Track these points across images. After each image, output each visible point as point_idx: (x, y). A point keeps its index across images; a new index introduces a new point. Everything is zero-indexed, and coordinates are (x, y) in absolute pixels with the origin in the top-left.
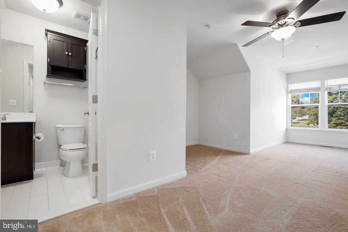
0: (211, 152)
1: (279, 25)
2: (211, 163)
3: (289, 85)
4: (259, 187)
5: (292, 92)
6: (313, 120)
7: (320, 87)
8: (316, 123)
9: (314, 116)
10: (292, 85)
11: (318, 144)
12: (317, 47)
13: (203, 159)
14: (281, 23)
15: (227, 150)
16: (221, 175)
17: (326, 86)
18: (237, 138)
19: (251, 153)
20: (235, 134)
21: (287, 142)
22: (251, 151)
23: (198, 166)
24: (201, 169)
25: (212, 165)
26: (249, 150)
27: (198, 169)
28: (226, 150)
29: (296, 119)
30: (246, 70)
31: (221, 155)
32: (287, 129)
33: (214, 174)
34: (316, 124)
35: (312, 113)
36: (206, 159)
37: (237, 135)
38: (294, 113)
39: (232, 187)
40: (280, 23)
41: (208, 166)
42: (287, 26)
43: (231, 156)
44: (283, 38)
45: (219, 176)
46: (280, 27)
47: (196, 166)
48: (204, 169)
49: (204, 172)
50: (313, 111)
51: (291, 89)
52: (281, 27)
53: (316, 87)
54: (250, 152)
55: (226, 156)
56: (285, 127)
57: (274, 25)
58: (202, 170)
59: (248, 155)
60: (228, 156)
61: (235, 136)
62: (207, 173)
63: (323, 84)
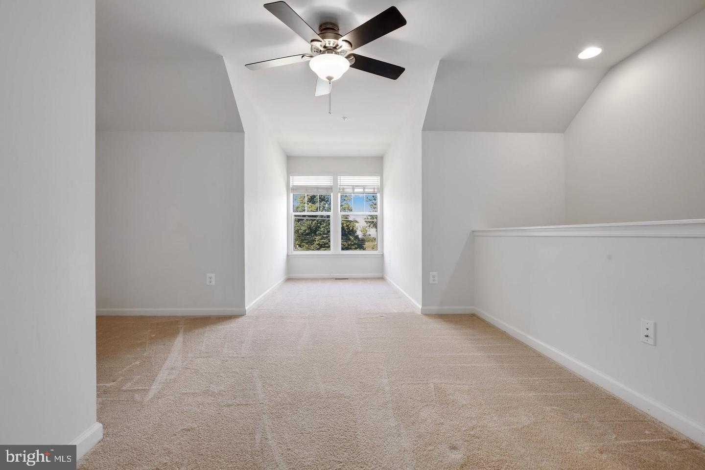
0: (149, 331)
1: (325, 47)
2: (169, 363)
3: (291, 177)
4: (312, 386)
5: (294, 189)
7: (331, 186)
10: (295, 177)
13: (136, 359)
14: (329, 44)
15: (190, 316)
16: (214, 388)
17: (340, 185)
18: (213, 283)
19: (248, 312)
20: (209, 275)
21: (289, 279)
22: (246, 308)
23: (129, 384)
24: (146, 391)
25: (172, 369)
26: (244, 307)
27: (138, 397)
28: (187, 316)
31: (182, 331)
32: (288, 256)
33: (194, 395)
34: (298, 246)
36: (145, 354)
37: (213, 276)
39: (264, 414)
40: (327, 45)
41: (163, 376)
42: (337, 53)
43: (208, 328)
44: (331, 75)
45: (210, 393)
46: (326, 52)
47: (124, 388)
48: (155, 389)
49: (160, 401)
51: (294, 185)
52: (328, 53)
53: (327, 185)
54: (246, 310)
55: (196, 331)
57: (320, 43)
58: (151, 394)
59: (243, 318)
60: (201, 330)
61: (208, 280)
62: (172, 398)
63: (335, 181)
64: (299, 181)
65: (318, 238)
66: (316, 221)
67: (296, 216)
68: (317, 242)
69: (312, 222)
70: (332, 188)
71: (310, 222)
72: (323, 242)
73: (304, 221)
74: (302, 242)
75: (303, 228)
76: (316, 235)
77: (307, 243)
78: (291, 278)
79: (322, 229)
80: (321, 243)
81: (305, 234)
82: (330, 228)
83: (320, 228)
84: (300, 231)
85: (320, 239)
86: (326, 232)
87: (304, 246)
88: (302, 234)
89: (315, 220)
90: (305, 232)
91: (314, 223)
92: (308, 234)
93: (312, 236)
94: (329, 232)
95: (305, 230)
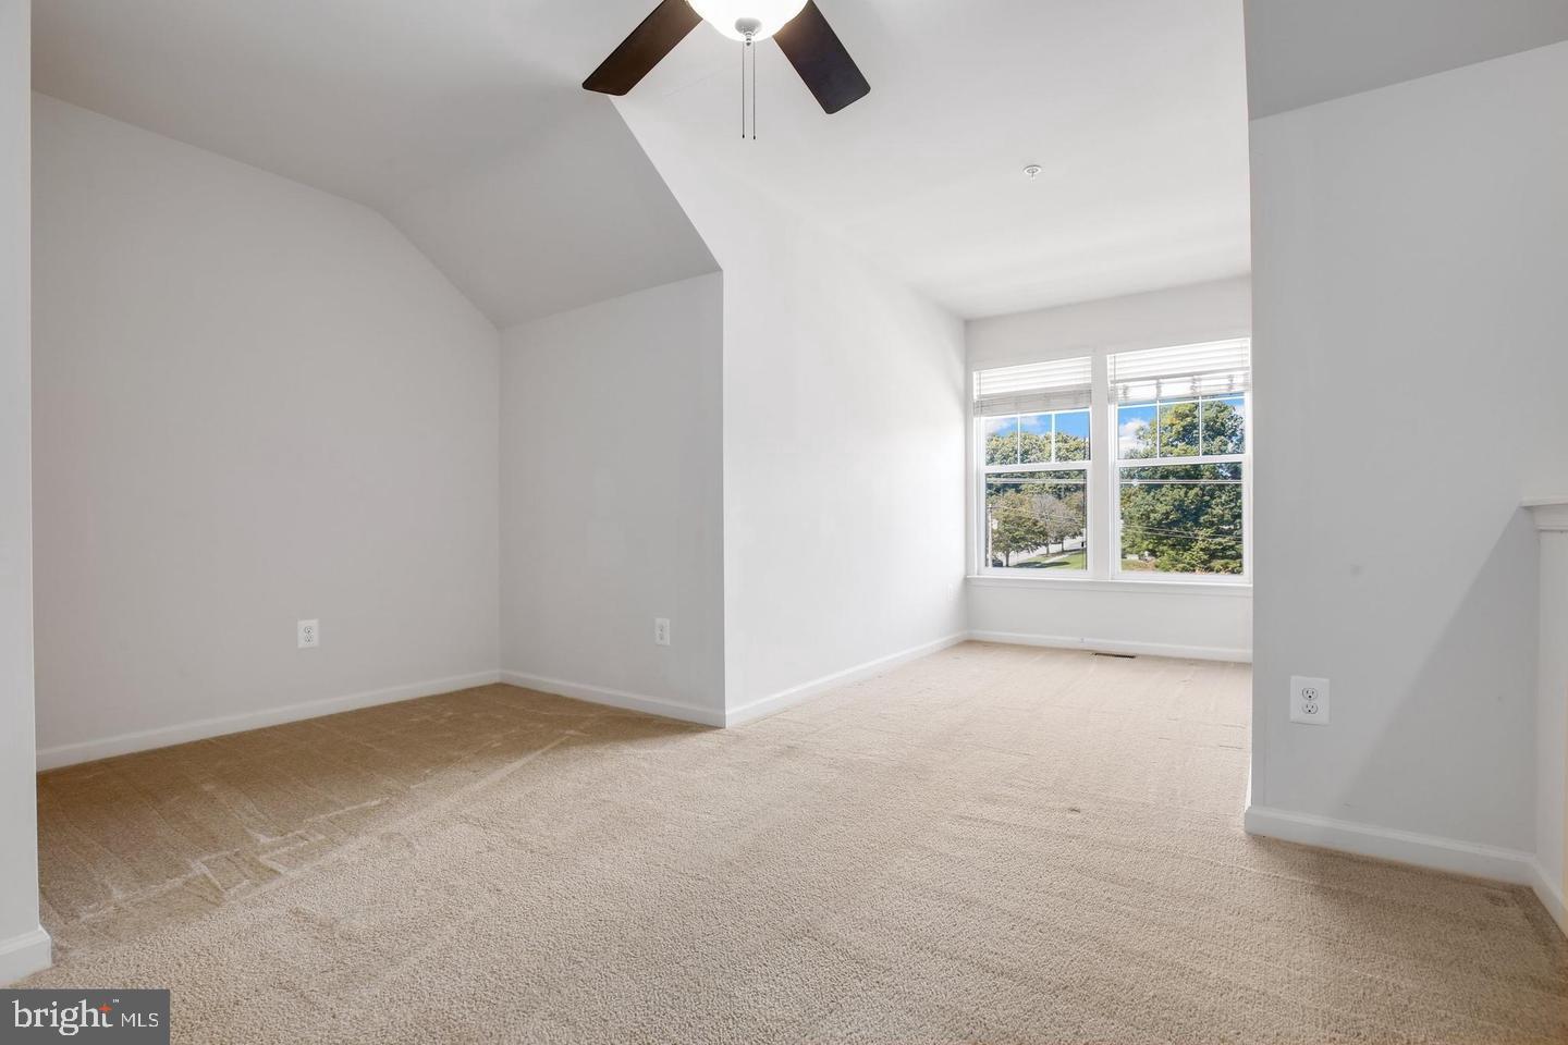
3: (975, 373)
5: (986, 405)
6: (1138, 540)
7: (1089, 385)
8: (1148, 550)
9: (1139, 524)
10: (986, 374)
11: (1081, 646)
12: (1032, 168)
17: (1112, 382)
18: (667, 641)
19: (729, 724)
20: (659, 621)
21: (970, 643)
22: (727, 713)
26: (721, 705)
29: (1081, 534)
30: (698, 265)
32: (967, 581)
34: (1146, 553)
35: (1132, 510)
37: (666, 623)
38: (1075, 511)
50: (1136, 505)
51: (983, 393)
53: (1073, 383)
54: (724, 716)
56: (956, 571)
59: (708, 734)
63: (1099, 369)
64: (995, 381)
65: (1203, 533)
66: (1196, 490)
67: (988, 475)
68: (1200, 544)
69: (1186, 493)
70: (1090, 392)
71: (1182, 493)
72: (1220, 544)
73: (1164, 490)
74: (1159, 544)
75: (1161, 508)
76: (1197, 524)
77: (1173, 546)
78: (977, 638)
79: (1218, 510)
80: (1213, 547)
81: (1166, 524)
82: (1240, 507)
83: (1210, 507)
84: (1152, 515)
85: (1209, 537)
86: (1228, 517)
87: (1163, 552)
88: (1160, 523)
89: (1195, 486)
90: (1167, 518)
91: (1192, 493)
92: (1175, 523)
93: (1186, 529)
94: (1239, 516)
95: (1167, 514)
